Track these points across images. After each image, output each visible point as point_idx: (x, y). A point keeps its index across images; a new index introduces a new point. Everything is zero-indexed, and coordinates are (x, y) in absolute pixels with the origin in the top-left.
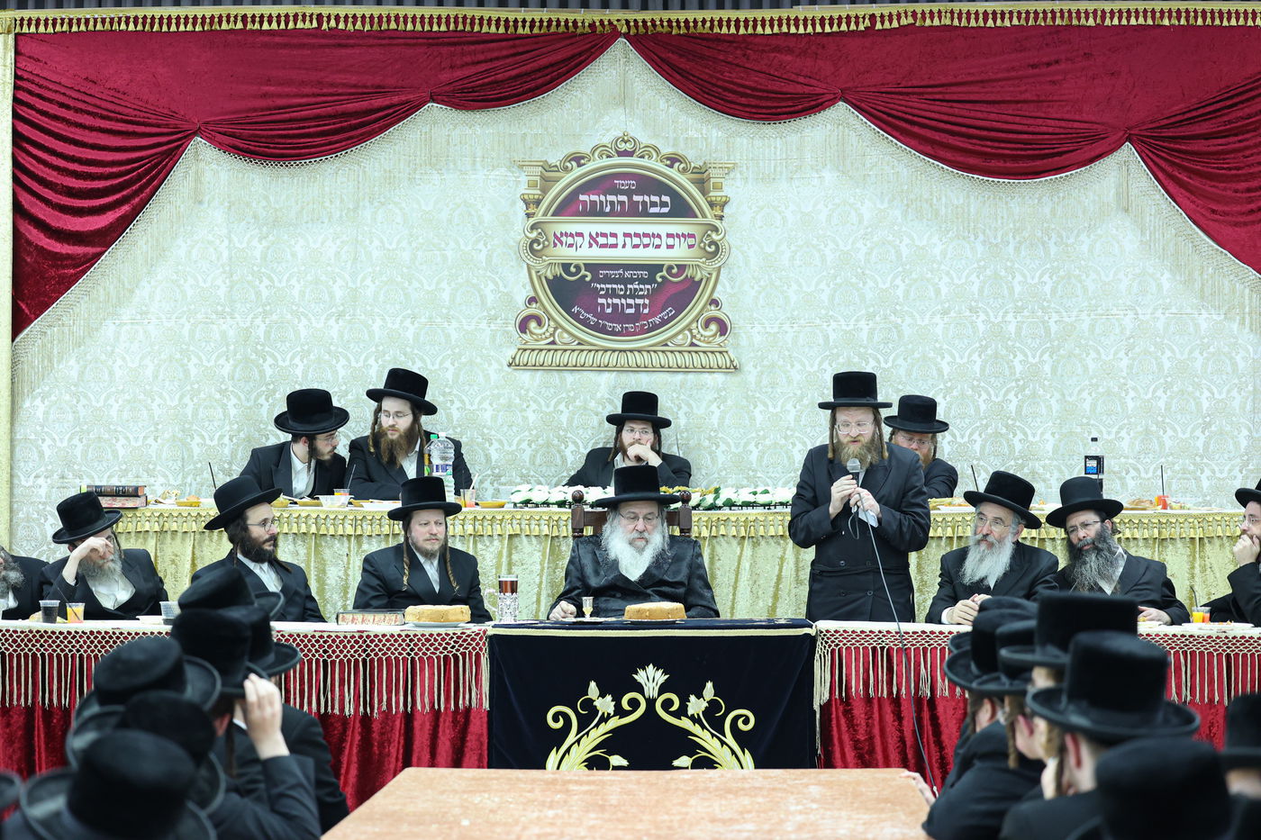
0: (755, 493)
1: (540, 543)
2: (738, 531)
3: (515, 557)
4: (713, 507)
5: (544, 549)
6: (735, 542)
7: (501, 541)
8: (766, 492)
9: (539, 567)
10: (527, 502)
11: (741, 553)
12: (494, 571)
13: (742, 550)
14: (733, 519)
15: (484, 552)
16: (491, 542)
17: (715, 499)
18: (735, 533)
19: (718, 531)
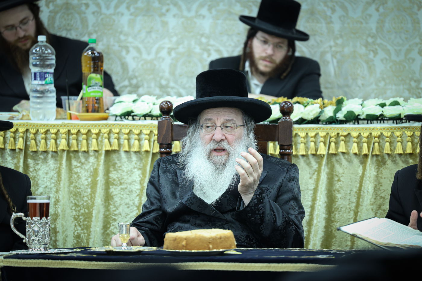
0: (383, 105)
1: (141, 159)
2: (360, 148)
3: (113, 175)
4: (332, 121)
5: (145, 166)
6: (356, 161)
7: (97, 158)
8: (396, 103)
9: (138, 187)
10: (128, 114)
11: (363, 174)
12: (89, 190)
13: (364, 169)
14: (355, 134)
15: (78, 170)
16: (87, 159)
17: (336, 111)
18: (356, 151)
19: (337, 148)
